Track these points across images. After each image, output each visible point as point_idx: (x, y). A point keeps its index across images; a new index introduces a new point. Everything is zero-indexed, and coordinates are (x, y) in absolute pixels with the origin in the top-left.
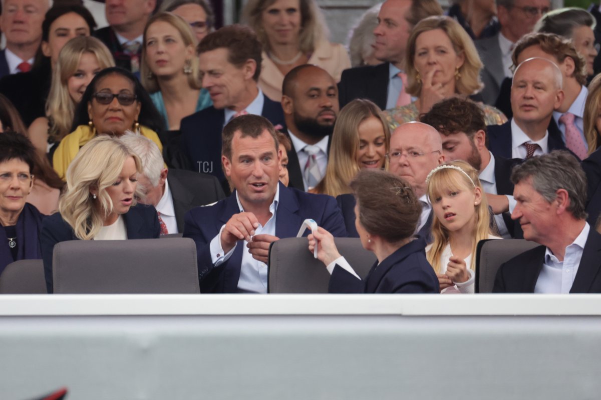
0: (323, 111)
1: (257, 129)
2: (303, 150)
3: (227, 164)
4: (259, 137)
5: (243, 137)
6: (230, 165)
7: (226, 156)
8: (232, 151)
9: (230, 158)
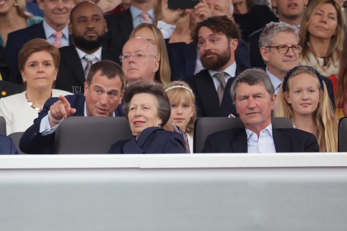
0: (87, 31)
1: (112, 73)
2: (84, 58)
3: (87, 88)
4: (112, 79)
5: (102, 75)
6: (88, 90)
7: (87, 83)
8: (92, 82)
9: (89, 85)
